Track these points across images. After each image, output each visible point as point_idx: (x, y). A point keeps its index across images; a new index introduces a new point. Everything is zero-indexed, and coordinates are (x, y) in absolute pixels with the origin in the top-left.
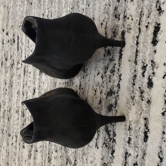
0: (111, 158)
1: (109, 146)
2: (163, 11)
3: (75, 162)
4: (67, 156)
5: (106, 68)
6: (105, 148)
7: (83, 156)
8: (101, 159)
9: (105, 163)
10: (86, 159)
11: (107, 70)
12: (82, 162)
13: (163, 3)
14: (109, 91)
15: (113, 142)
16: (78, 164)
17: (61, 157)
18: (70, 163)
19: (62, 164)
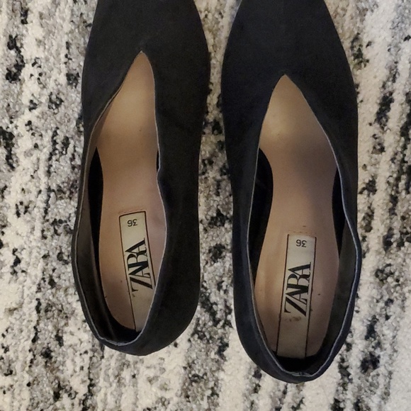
0: (217, 361)
1: (211, 338)
2: (368, 61)
3: (89, 391)
4: (57, 378)
5: (206, 162)
6: (199, 341)
7: (122, 370)
8: (185, 368)
9: (195, 376)
10: (134, 376)
11: (208, 167)
12: (114, 385)
13: (368, 45)
14: (215, 215)
15: (223, 327)
16: (103, 391)
17: (29, 385)
18: (70, 395)
19: (36, 401)
